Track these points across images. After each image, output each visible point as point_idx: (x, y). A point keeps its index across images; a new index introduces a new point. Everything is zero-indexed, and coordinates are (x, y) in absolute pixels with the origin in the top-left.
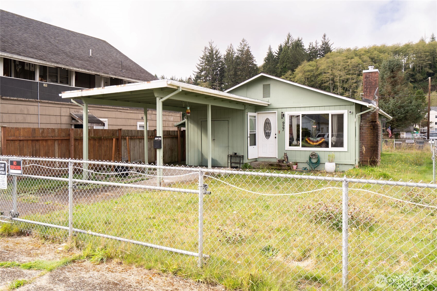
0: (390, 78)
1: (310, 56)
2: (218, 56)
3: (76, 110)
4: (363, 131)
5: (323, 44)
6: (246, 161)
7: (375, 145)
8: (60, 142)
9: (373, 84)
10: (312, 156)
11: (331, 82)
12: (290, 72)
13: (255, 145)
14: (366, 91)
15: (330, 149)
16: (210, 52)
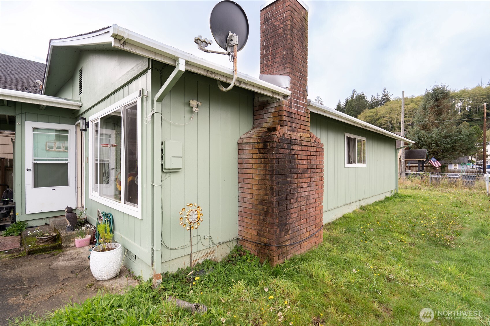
0: (433, 107)
1: (372, 105)
5: (384, 96)
11: (389, 124)
13: (67, 185)
15: (123, 206)
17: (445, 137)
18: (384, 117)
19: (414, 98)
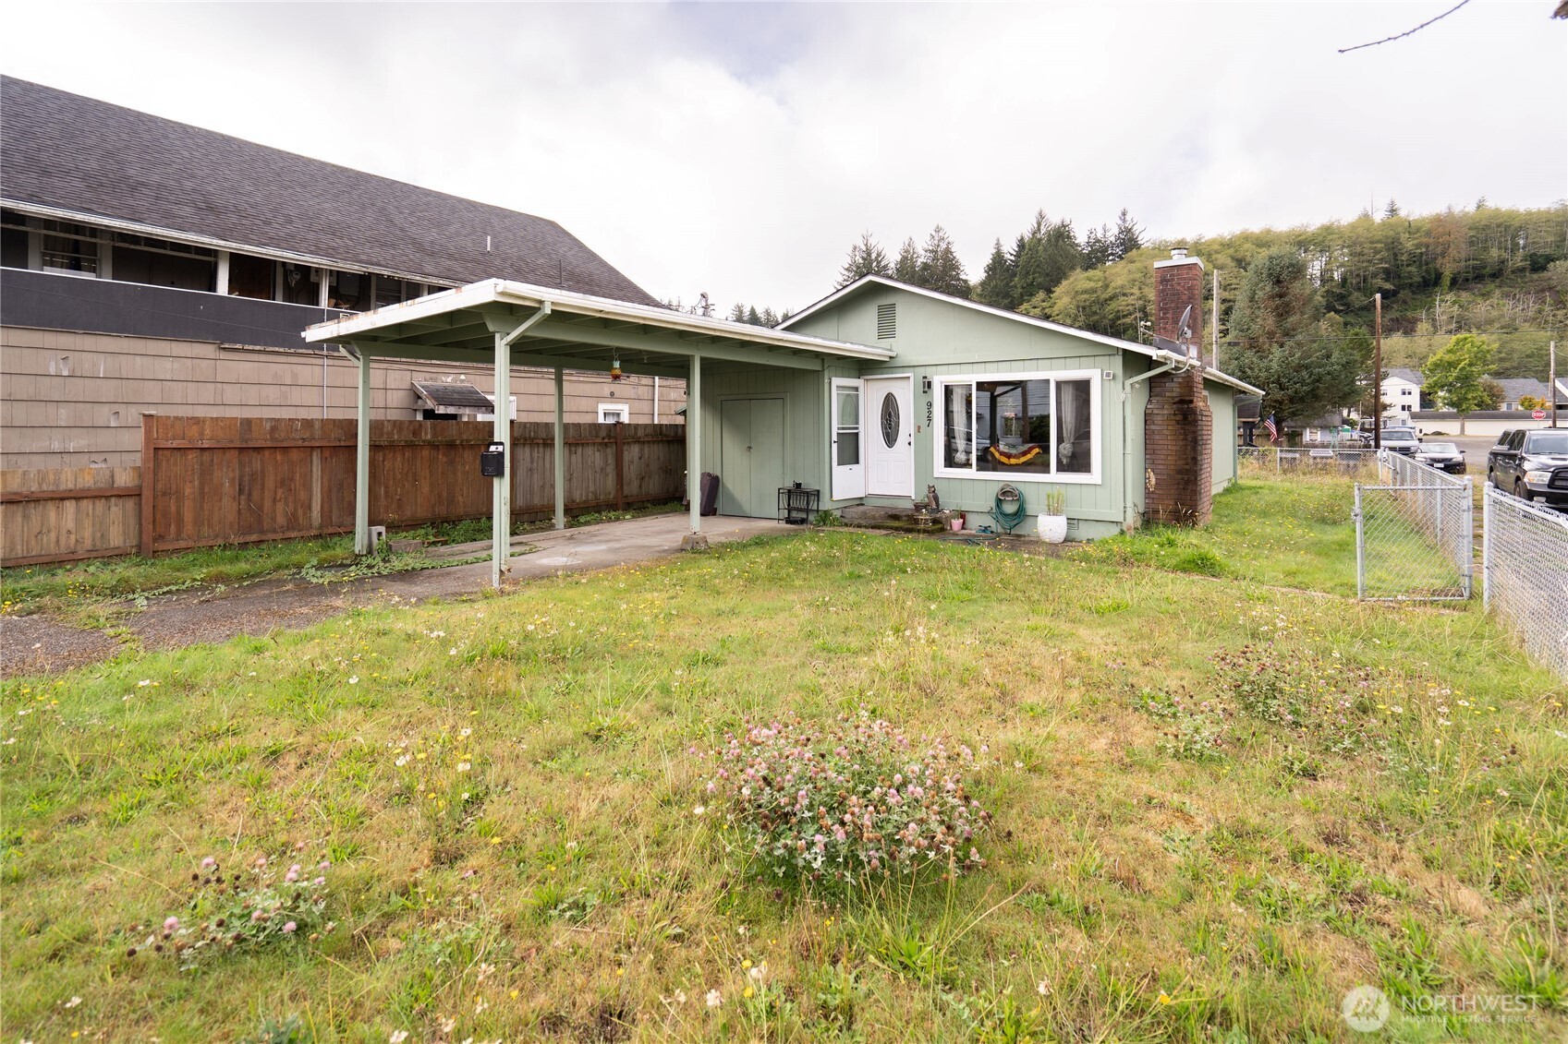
0: (1272, 297)
1: (1090, 259)
2: (883, 264)
3: (428, 375)
4: (1153, 427)
5: (1122, 232)
6: (825, 505)
7: (1188, 467)
8: (327, 453)
9: (1184, 297)
10: (1004, 493)
11: (1138, 315)
12: (1041, 295)
13: (857, 462)
14: (1163, 318)
15: (1054, 476)
16: (865, 255)
17: (1298, 368)
18: (1124, 295)
19: (1204, 244)
